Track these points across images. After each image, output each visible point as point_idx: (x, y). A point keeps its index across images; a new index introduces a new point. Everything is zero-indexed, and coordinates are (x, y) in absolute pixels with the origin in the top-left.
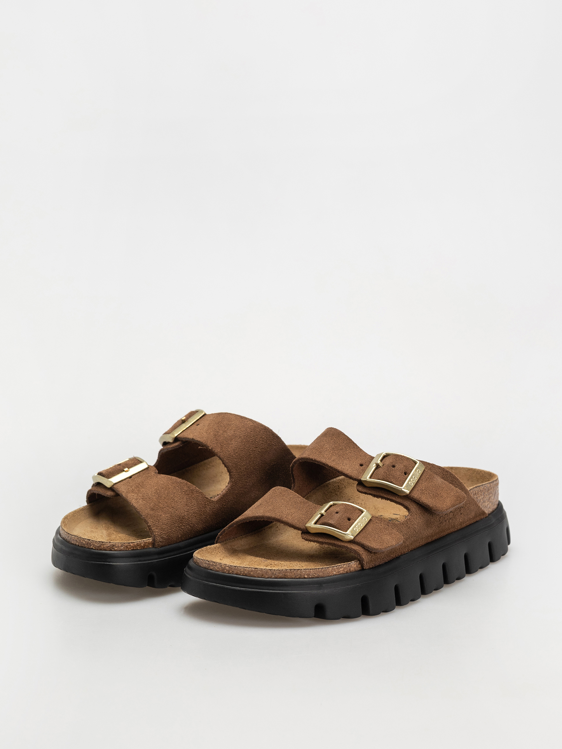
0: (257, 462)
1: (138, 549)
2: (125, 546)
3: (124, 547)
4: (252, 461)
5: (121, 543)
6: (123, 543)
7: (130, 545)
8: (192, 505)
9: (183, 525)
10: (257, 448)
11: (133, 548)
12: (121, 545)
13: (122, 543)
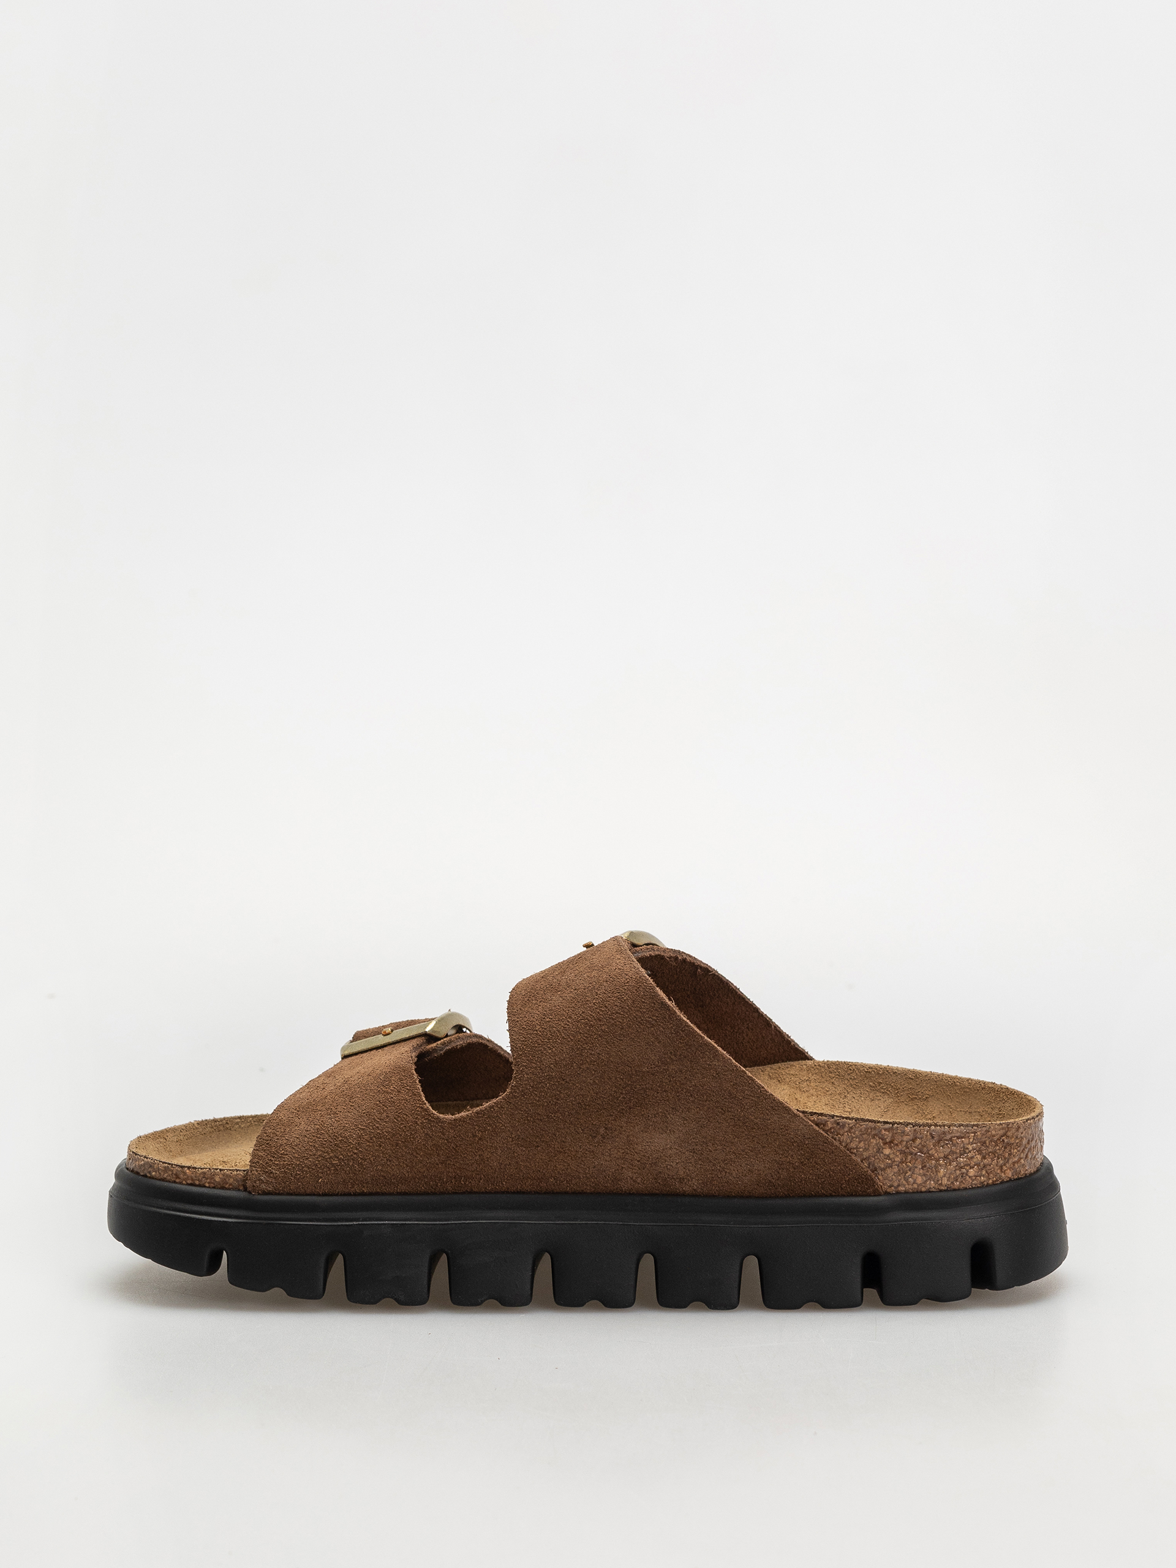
0: (594, 1055)
1: (205, 1187)
2: (172, 1171)
3: (170, 1173)
4: (578, 1049)
5: (164, 1163)
6: (169, 1164)
7: (185, 1173)
8: (382, 1118)
9: (336, 1157)
10: (600, 1020)
11: (192, 1180)
12: (165, 1168)
13: (166, 1163)
